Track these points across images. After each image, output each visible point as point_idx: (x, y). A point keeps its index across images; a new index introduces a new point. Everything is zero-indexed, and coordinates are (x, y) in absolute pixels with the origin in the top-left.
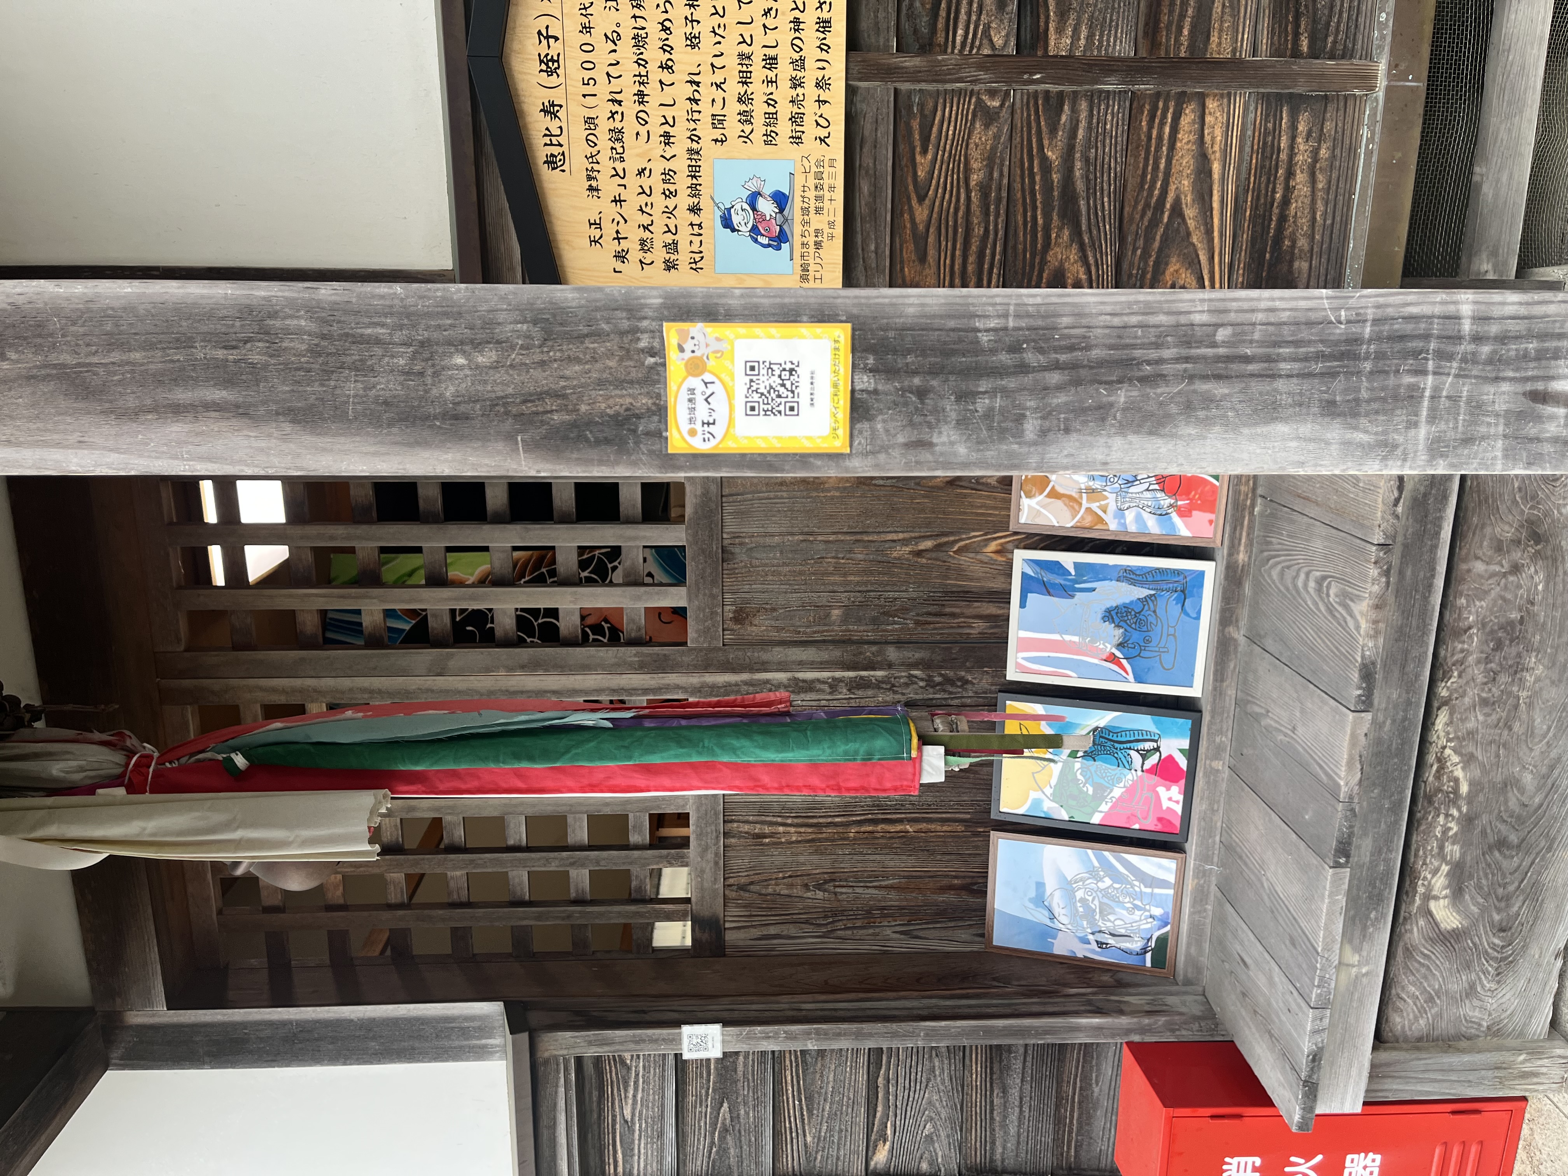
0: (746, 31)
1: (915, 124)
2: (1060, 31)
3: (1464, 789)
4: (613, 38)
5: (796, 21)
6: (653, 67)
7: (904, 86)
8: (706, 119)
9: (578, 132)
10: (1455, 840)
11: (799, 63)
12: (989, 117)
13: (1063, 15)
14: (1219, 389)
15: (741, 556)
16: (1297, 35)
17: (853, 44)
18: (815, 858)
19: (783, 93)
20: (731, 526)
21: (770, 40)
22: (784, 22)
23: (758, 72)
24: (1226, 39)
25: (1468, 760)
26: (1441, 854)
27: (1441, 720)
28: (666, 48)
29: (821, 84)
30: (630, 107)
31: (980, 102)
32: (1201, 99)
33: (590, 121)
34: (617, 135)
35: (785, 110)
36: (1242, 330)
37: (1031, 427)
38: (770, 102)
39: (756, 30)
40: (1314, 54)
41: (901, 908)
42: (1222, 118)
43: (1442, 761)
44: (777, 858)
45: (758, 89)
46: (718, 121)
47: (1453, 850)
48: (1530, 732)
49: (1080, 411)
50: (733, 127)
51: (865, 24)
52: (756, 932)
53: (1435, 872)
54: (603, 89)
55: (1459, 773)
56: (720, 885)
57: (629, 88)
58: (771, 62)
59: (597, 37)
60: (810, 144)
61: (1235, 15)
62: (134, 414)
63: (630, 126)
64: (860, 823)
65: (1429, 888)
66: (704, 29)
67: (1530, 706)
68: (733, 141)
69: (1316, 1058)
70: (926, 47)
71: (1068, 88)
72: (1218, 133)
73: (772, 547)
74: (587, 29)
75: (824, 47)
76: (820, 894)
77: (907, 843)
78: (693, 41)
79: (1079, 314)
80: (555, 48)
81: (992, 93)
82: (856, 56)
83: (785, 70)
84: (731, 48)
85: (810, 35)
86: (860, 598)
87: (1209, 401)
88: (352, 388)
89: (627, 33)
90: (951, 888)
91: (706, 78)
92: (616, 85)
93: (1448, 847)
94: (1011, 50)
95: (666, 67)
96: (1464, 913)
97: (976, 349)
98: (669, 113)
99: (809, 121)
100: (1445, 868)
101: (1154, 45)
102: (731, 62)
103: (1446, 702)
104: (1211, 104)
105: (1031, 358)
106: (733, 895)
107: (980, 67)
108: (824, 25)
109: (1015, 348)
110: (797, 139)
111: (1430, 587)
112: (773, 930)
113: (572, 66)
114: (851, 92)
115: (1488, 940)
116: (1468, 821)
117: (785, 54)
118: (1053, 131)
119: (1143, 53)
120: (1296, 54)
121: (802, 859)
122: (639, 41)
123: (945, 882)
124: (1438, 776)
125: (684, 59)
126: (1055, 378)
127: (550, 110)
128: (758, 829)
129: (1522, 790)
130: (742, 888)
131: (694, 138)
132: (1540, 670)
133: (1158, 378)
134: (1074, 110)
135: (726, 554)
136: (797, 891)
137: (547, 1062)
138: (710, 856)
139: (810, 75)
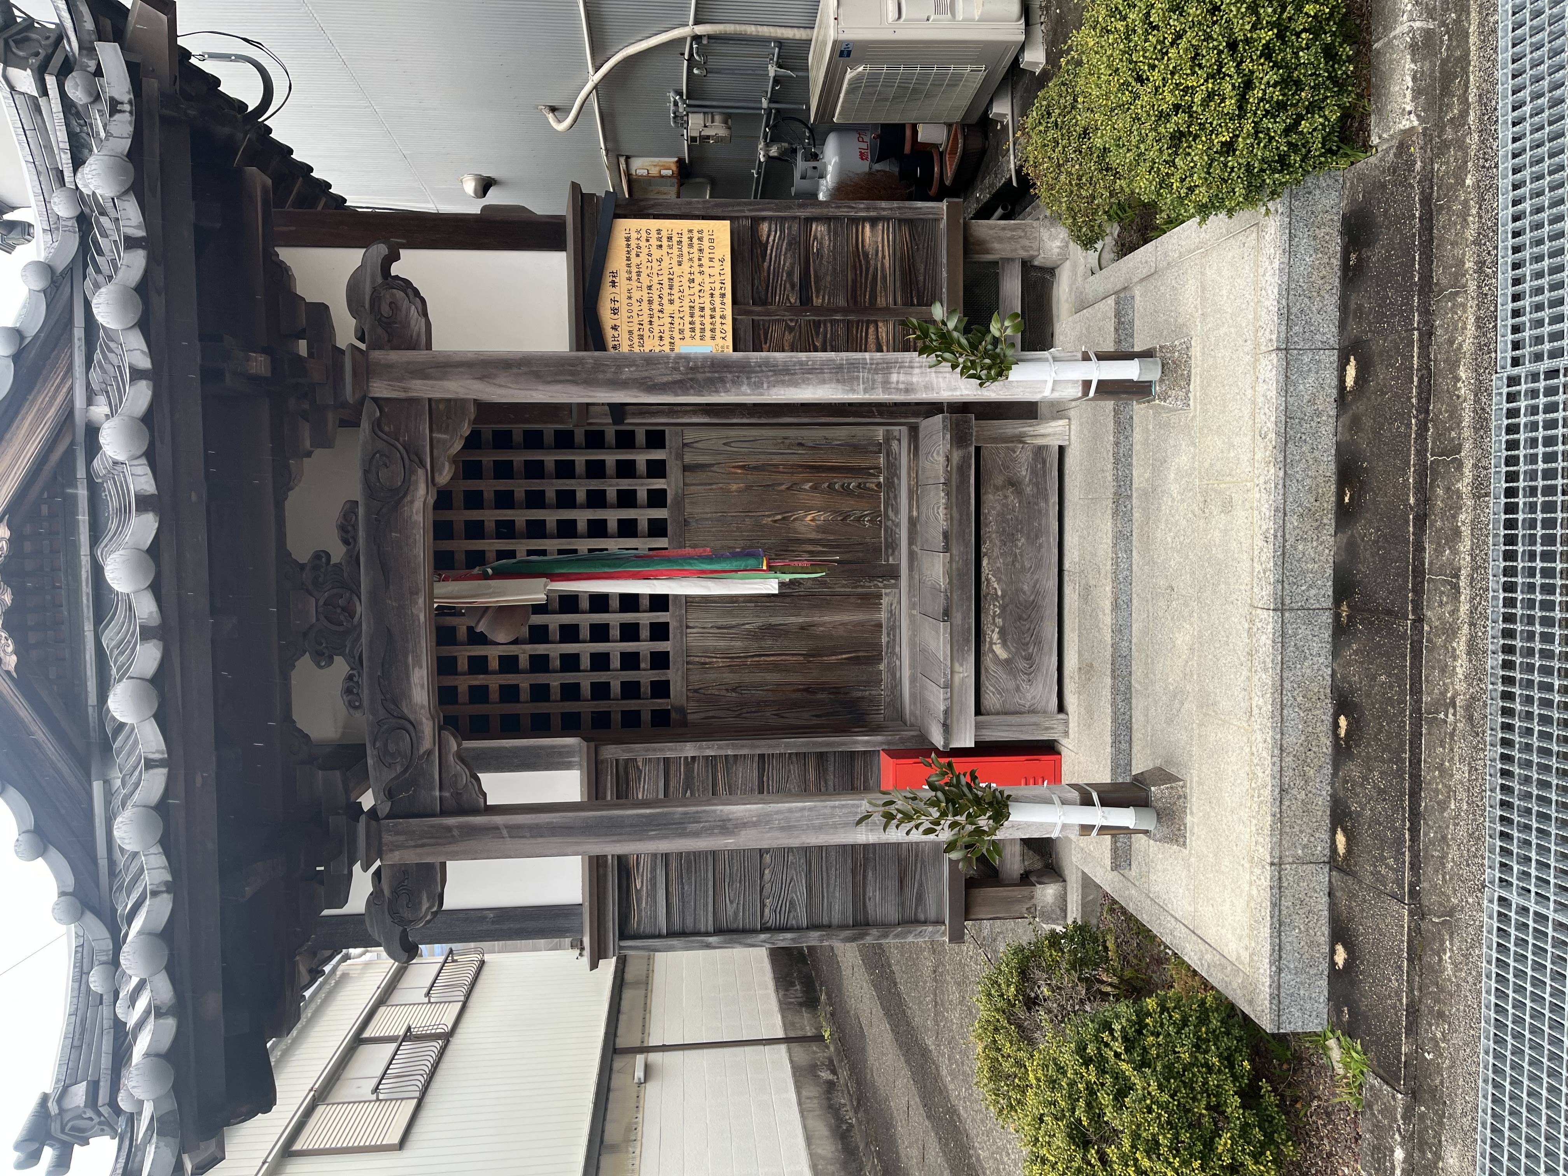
0: (692, 298)
1: (762, 332)
2: (817, 297)
3: (999, 593)
4: (640, 301)
5: (712, 294)
6: (655, 312)
7: (756, 318)
8: (676, 331)
9: (626, 336)
10: (999, 616)
11: (714, 310)
12: (791, 329)
13: (818, 292)
14: (810, 376)
15: (693, 524)
16: (912, 298)
17: (734, 302)
18: (731, 675)
19: (707, 321)
20: (688, 509)
21: (702, 301)
22: (707, 295)
23: (697, 313)
24: (883, 299)
25: (999, 581)
26: (994, 623)
27: (985, 562)
28: (661, 304)
29: (722, 317)
30: (646, 326)
31: (787, 324)
32: (876, 323)
33: (630, 332)
34: (641, 337)
35: (708, 327)
36: (814, 362)
37: (765, 385)
38: (702, 324)
39: (696, 297)
40: (919, 305)
41: (775, 701)
42: (885, 329)
43: (988, 580)
44: (713, 676)
45: (697, 319)
46: (681, 331)
47: (999, 621)
48: (1023, 566)
49: (777, 382)
50: (687, 333)
51: (739, 294)
52: (702, 715)
53: (993, 631)
54: (636, 320)
55: (996, 585)
56: (684, 689)
57: (646, 319)
58: (702, 309)
59: (634, 301)
60: (719, 341)
61: (886, 291)
62: (549, 383)
63: (646, 333)
64: (752, 656)
65: (991, 638)
66: (675, 297)
67: (1021, 555)
68: (688, 339)
69: (946, 712)
70: (764, 303)
71: (822, 318)
72: (884, 335)
73: (707, 519)
74: (630, 298)
75: (723, 303)
76: (734, 694)
77: (776, 667)
78: (671, 302)
79: (775, 358)
80: (617, 305)
81: (791, 320)
82: (736, 307)
83: (707, 312)
84: (686, 304)
85: (717, 300)
86: (749, 543)
87: (808, 379)
88: (601, 376)
89: (645, 299)
90: (799, 690)
91: (677, 315)
92: (641, 318)
93: (997, 620)
94: (798, 303)
95: (661, 311)
96: (1009, 652)
97: (750, 366)
98: (662, 328)
99: (718, 331)
100: (997, 630)
101: (855, 302)
102: (687, 310)
103: (986, 554)
104: (880, 324)
105: (764, 369)
106: (690, 695)
107: (785, 310)
108: (723, 295)
109: (760, 366)
110: (713, 338)
111: (969, 503)
112: (711, 714)
113: (624, 312)
114: (734, 320)
115: (1022, 664)
116: (1003, 608)
117: (708, 306)
118: (818, 334)
119: (851, 305)
120: (912, 305)
121: (725, 675)
122: (650, 302)
123: (795, 687)
124: (987, 586)
125: (668, 309)
126: (770, 374)
127: (615, 328)
128: (703, 660)
129: (1024, 593)
130: (696, 691)
131: (672, 338)
132: (1023, 540)
133: (795, 374)
134: (825, 327)
135: (686, 522)
136: (723, 693)
137: (602, 761)
138: (680, 673)
139: (718, 314)
